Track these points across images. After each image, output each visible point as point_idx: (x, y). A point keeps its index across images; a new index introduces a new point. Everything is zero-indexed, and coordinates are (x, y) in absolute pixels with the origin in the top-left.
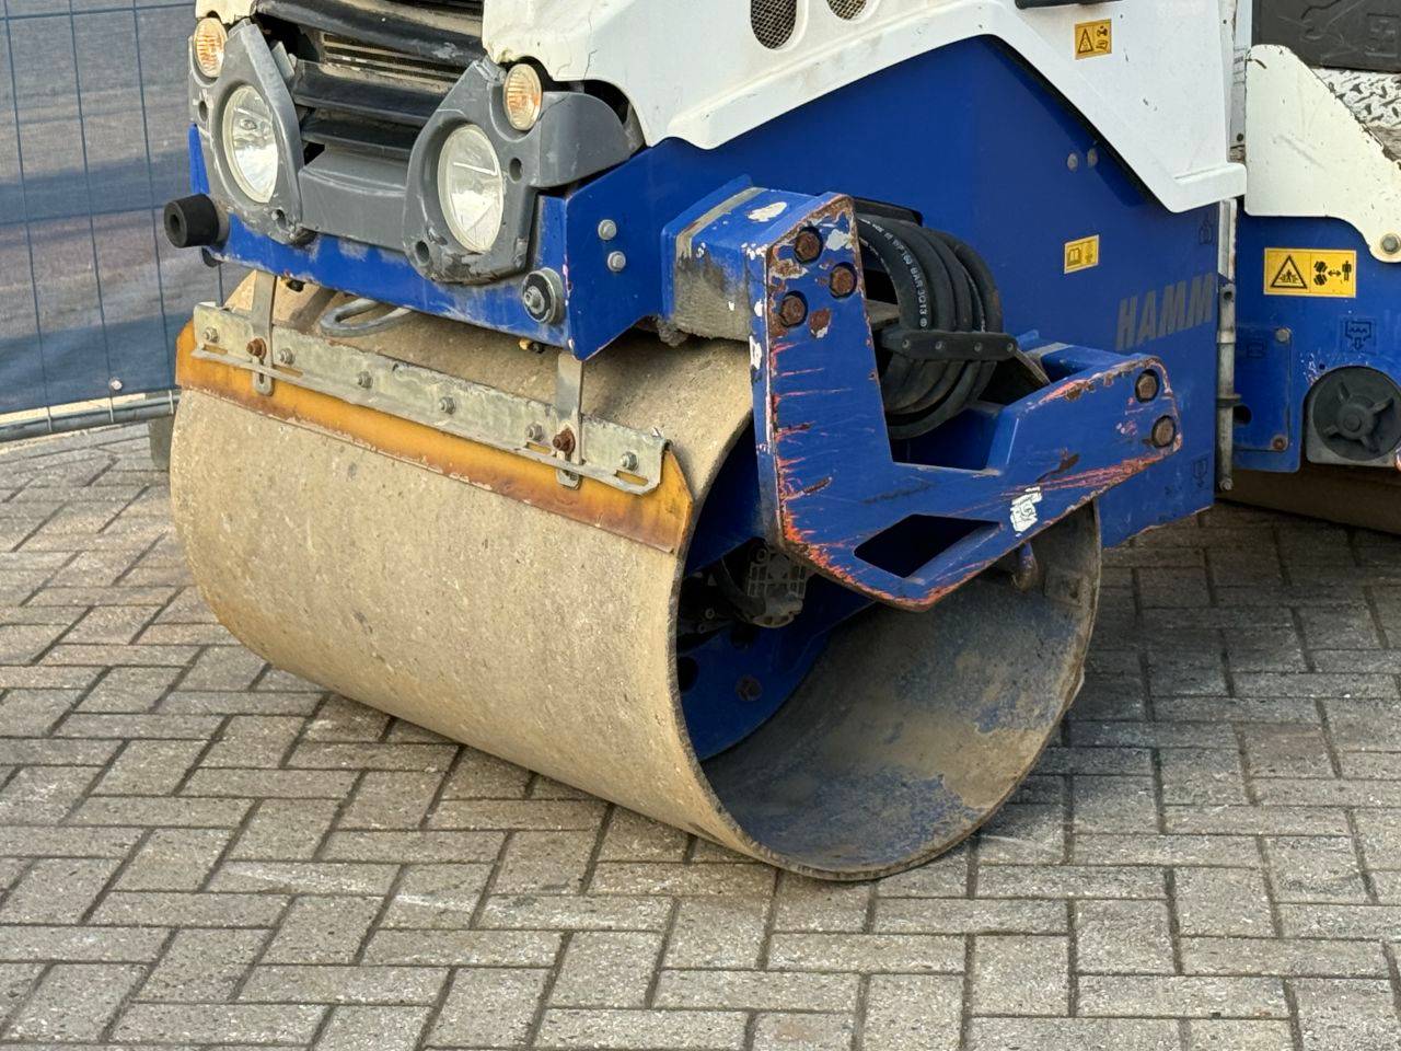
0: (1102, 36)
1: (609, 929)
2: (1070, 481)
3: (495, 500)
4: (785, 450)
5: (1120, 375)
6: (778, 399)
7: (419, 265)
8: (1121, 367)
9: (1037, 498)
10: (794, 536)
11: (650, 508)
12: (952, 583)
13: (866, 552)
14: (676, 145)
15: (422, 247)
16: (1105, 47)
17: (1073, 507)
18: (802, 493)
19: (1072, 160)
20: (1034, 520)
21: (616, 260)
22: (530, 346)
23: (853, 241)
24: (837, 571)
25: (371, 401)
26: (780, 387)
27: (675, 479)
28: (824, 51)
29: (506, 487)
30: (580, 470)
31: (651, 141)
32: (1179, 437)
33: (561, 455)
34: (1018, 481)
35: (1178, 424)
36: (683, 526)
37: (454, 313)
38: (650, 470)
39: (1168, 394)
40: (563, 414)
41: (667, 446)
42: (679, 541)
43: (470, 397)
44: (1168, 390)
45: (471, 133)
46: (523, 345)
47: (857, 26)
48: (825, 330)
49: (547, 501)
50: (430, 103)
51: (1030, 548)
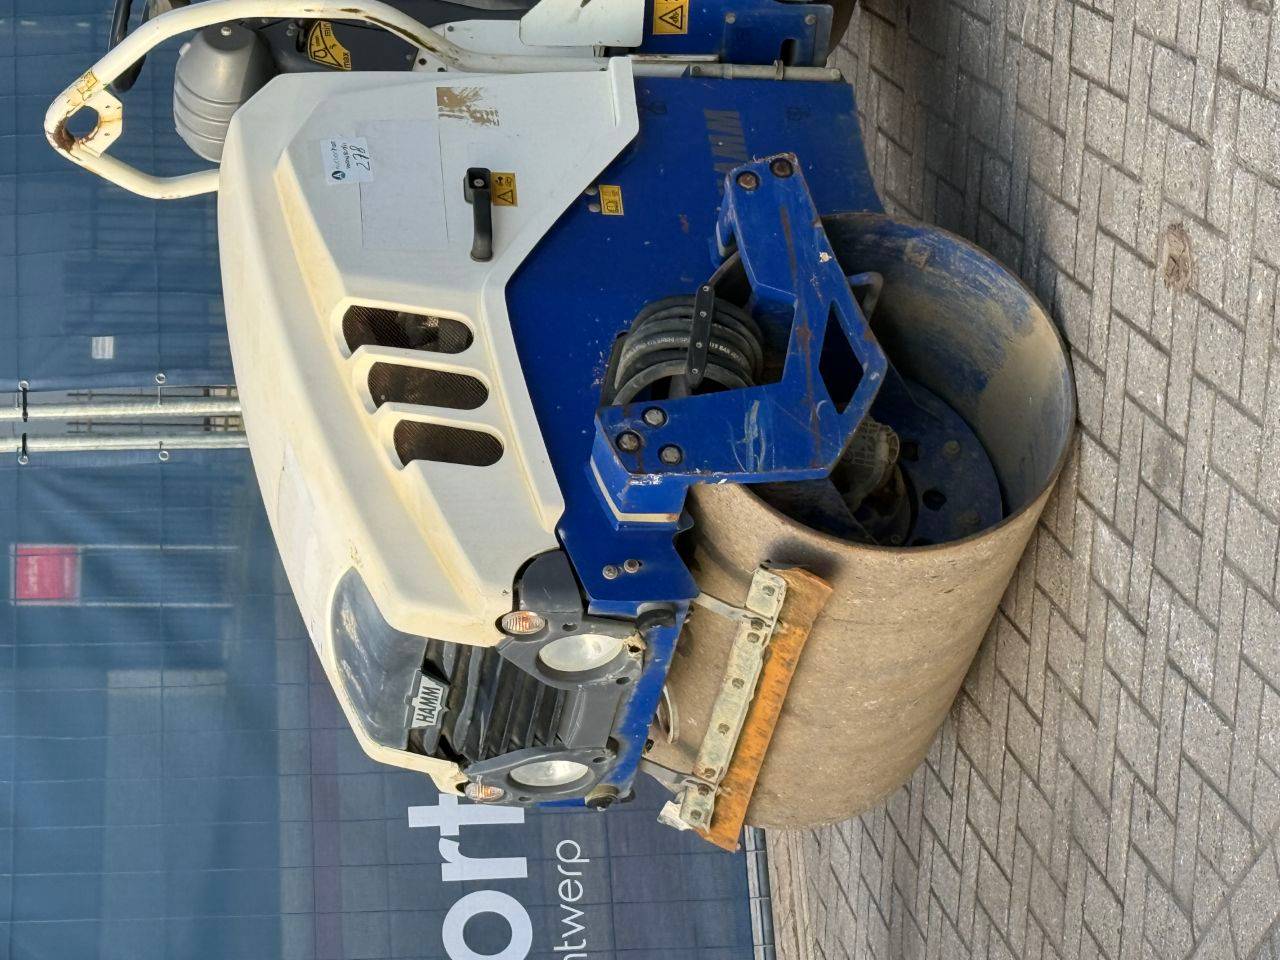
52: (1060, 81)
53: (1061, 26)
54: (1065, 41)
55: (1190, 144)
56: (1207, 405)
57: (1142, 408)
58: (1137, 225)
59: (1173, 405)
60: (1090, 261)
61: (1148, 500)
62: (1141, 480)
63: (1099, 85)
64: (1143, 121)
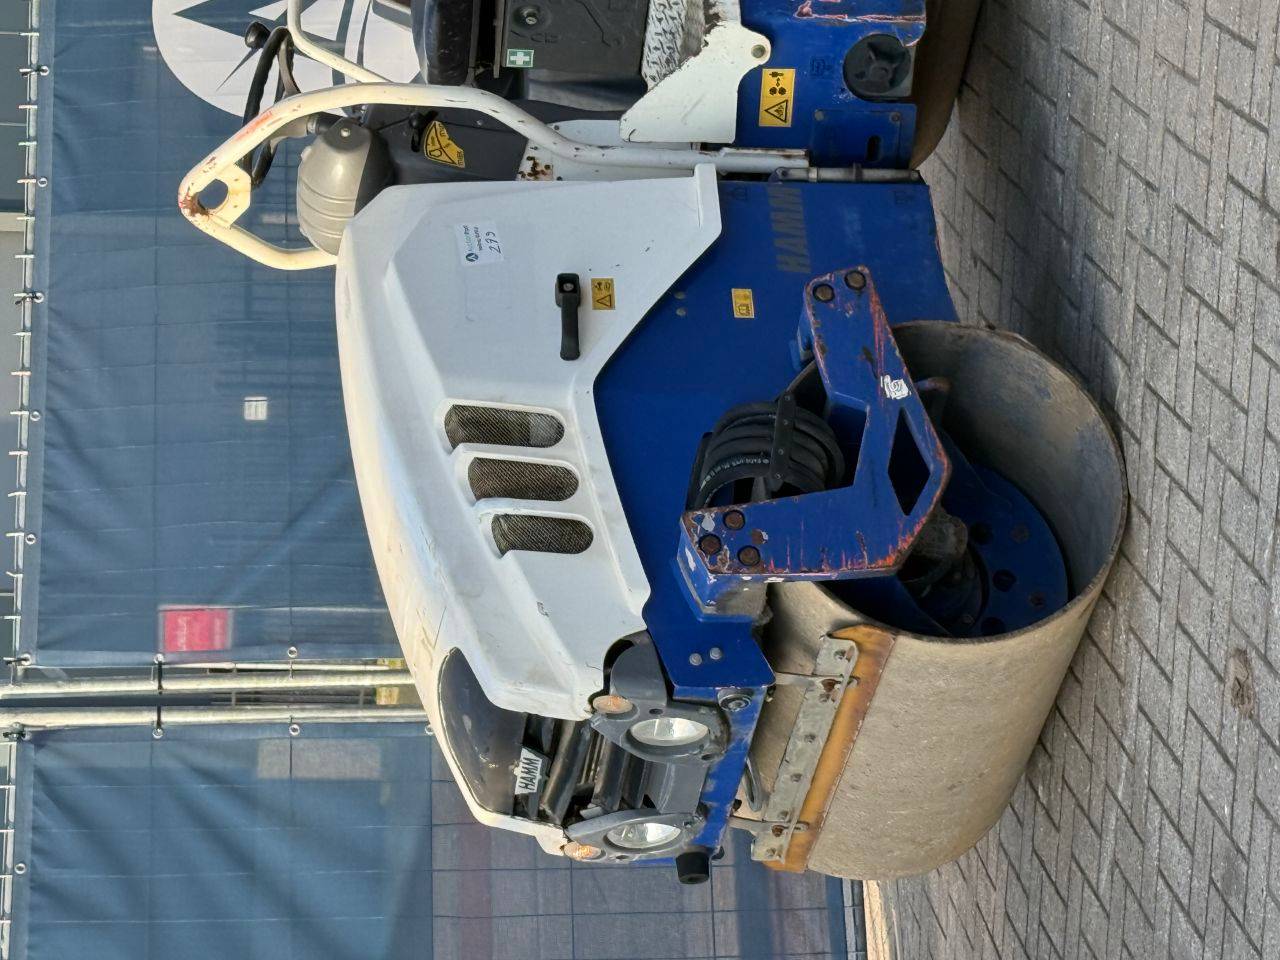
0: (602, 287)
1: (1139, 679)
2: (880, 354)
3: (868, 719)
4: (836, 566)
5: (814, 315)
6: (805, 569)
7: (717, 760)
8: (809, 312)
9: (888, 379)
10: (891, 559)
11: (868, 646)
12: (934, 445)
13: (907, 508)
14: (648, 611)
15: (705, 758)
16: (609, 285)
17: (897, 353)
18: (865, 553)
19: (680, 312)
20: (901, 382)
21: (715, 654)
22: (770, 695)
23: (711, 512)
24: (917, 528)
25: (810, 777)
26: (796, 568)
27: (849, 632)
28: (597, 507)
29: (860, 713)
30: (847, 679)
31: (643, 626)
32: (859, 269)
33: (837, 686)
34: (877, 392)
35: (851, 269)
36: (878, 632)
37: (749, 738)
38: (846, 645)
39: (831, 277)
40: (812, 684)
41: (830, 635)
42: (889, 636)
43: (804, 726)
44: (827, 277)
45: (635, 729)
46: (770, 700)
47: (583, 480)
48: (764, 534)
49: (868, 694)
50: (616, 750)
51: (919, 383)
52: (1146, 467)
53: (1148, 415)
54: (1151, 432)
55: (1254, 579)
56: (1266, 833)
57: (1213, 813)
58: (1209, 635)
59: (1238, 821)
60: (1170, 651)
61: (1217, 903)
62: (1212, 881)
63: (1180, 486)
64: (1215, 538)
